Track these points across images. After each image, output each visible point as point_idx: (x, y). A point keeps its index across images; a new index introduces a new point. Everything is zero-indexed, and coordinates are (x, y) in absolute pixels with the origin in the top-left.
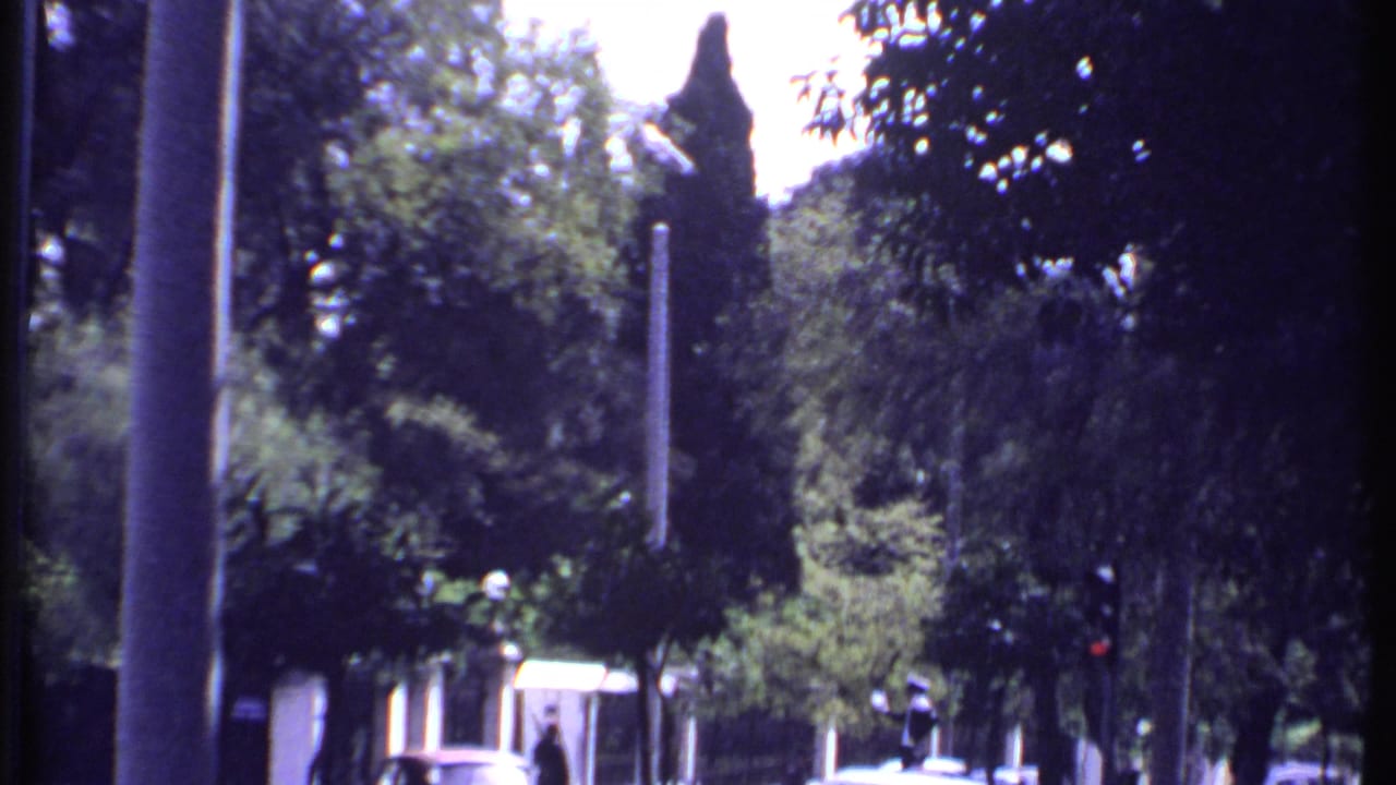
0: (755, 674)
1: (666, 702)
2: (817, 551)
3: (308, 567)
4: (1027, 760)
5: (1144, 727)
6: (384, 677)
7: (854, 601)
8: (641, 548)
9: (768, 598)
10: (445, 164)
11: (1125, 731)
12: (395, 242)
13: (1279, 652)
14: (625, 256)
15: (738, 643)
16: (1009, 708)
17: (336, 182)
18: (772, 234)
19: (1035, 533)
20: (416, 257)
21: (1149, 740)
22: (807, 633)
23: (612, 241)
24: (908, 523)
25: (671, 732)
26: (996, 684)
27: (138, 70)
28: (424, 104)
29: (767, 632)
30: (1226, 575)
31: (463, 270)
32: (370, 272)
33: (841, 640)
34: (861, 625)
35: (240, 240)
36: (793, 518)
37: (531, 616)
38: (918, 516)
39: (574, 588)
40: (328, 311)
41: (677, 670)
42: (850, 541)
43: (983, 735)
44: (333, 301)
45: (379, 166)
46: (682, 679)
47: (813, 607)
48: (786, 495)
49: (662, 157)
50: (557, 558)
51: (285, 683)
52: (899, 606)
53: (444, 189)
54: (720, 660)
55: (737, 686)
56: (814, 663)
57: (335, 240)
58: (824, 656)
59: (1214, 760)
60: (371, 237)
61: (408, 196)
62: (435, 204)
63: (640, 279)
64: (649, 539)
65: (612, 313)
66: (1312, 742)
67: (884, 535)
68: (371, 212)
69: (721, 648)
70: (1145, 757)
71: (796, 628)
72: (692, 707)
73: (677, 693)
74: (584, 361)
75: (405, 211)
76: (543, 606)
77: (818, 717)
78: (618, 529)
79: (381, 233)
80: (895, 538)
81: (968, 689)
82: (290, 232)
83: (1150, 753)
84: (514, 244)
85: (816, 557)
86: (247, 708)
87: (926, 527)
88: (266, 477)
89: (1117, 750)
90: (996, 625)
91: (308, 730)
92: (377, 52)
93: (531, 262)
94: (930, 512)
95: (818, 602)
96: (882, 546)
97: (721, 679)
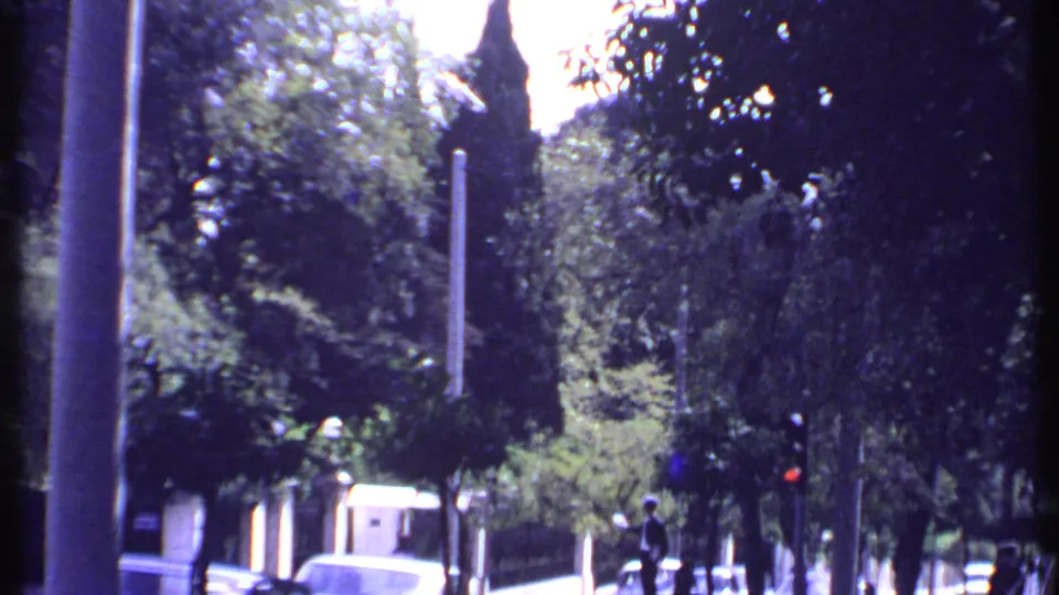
0: (530, 496)
1: (462, 516)
2: (577, 401)
3: (190, 413)
4: (737, 560)
5: (827, 536)
6: (249, 497)
7: (604, 440)
8: (441, 399)
9: (539, 438)
10: (293, 105)
11: (813, 538)
12: (257, 164)
13: (930, 479)
14: (433, 173)
15: (517, 472)
16: (723, 522)
17: (211, 117)
18: (544, 157)
19: (742, 388)
20: (274, 175)
21: (829, 546)
22: (568, 464)
23: (422, 162)
24: (646, 381)
25: (466, 539)
26: (712, 503)
27: (65, 34)
28: (278, 59)
29: (539, 463)
30: (888, 419)
31: (309, 185)
32: (240, 186)
33: (596, 470)
34: (610, 458)
35: (141, 163)
36: (558, 376)
37: (358, 449)
38: (653, 374)
39: (391, 430)
40: (208, 216)
41: (471, 493)
42: (601, 394)
43: (703, 542)
44: (211, 209)
45: (244, 105)
46: (474, 499)
47: (572, 445)
48: (554, 359)
49: (460, 98)
50: (378, 407)
51: (173, 502)
52: (639, 444)
53: (292, 124)
54: (504, 486)
55: (516, 505)
56: (574, 487)
57: (213, 162)
58: (582, 481)
59: (880, 559)
60: (240, 160)
61: (265, 128)
62: (287, 134)
63: (444, 192)
64: (447, 391)
65: (423, 218)
66: (955, 546)
67: (626, 390)
68: (239, 141)
69: (505, 476)
70: (828, 558)
71: (560, 460)
72: (482, 520)
73: (471, 510)
74: (401, 253)
75: (265, 141)
76: (368, 444)
77: (578, 528)
78: (424, 385)
79: (248, 156)
80: (636, 392)
81: (691, 508)
82: (178, 156)
83: (831, 554)
84: (347, 165)
85: (575, 407)
86: (144, 521)
87: (661, 383)
88: (158, 345)
89: (805, 554)
90: (712, 456)
91: (191, 538)
92: (245, 19)
93: (359, 179)
94: (663, 371)
95: (576, 440)
96: (626, 397)
97: (504, 499)
